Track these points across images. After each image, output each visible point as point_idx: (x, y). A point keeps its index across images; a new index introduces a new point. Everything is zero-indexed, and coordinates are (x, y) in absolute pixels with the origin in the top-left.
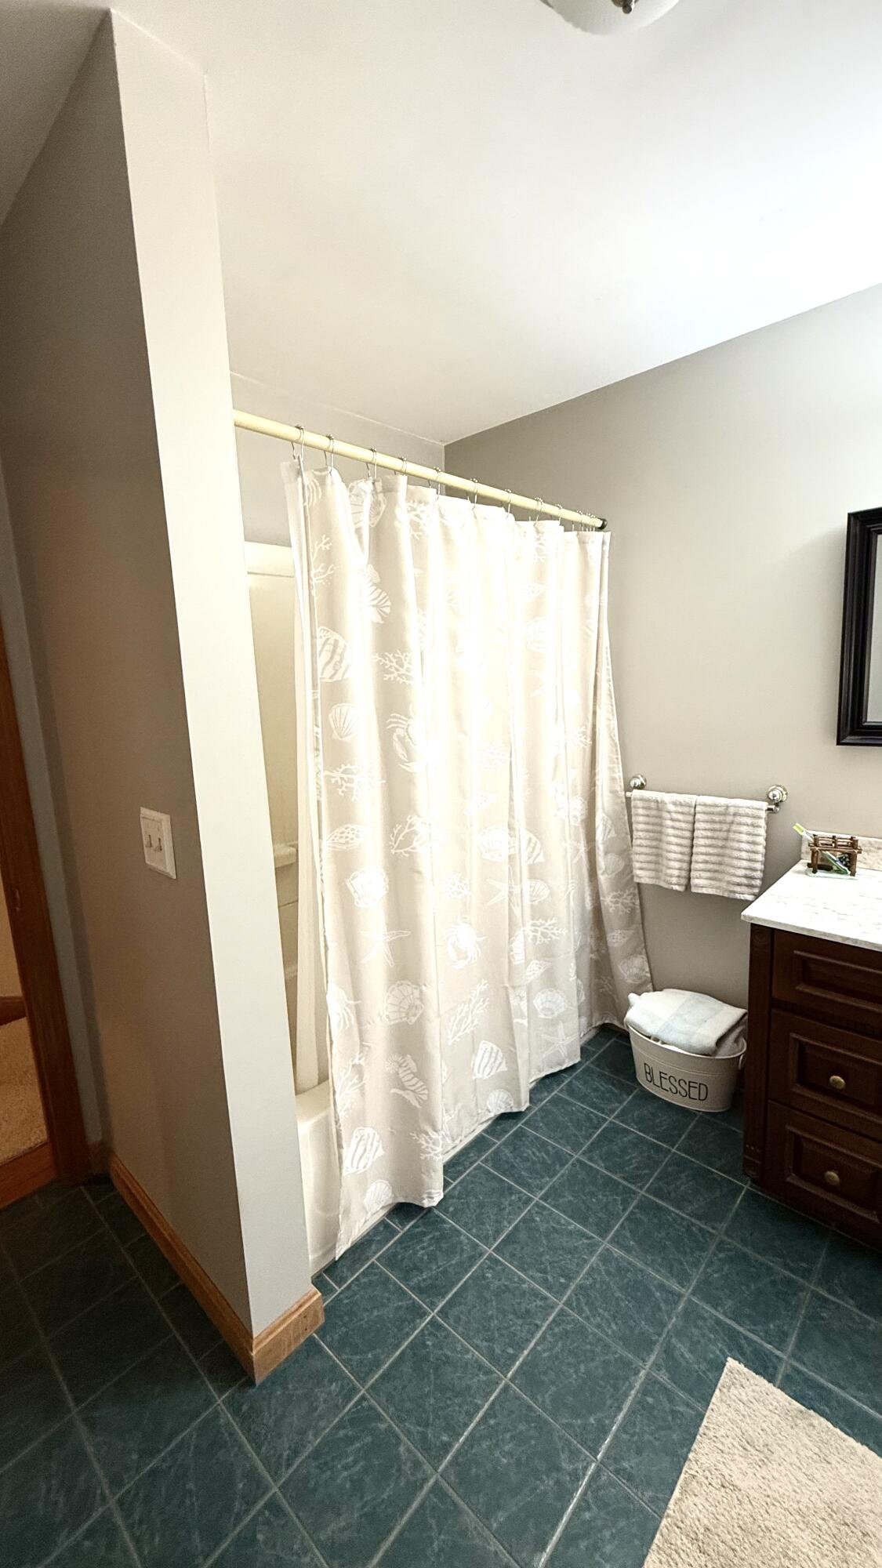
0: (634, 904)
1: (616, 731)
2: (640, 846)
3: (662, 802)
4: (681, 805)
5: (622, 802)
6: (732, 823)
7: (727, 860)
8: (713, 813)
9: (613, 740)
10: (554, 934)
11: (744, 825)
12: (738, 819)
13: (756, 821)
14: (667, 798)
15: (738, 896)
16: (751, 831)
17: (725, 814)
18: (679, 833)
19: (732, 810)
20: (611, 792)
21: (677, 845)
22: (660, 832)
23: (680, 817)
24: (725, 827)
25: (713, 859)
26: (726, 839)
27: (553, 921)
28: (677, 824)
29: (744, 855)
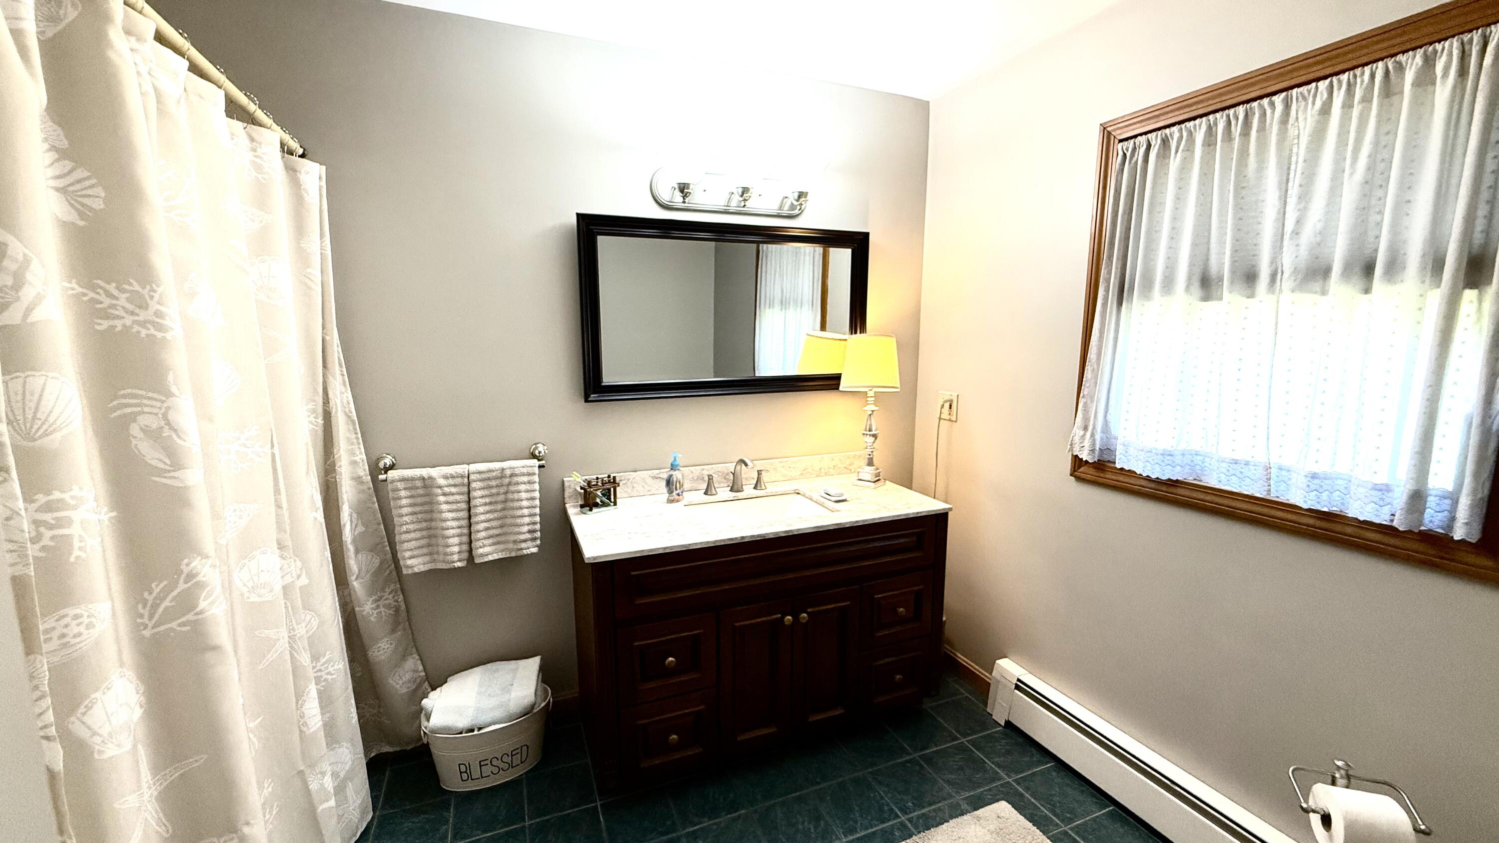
0: (397, 601)
1: (352, 405)
2: (407, 532)
3: (430, 478)
4: (453, 477)
5: (369, 489)
6: (510, 484)
7: (509, 521)
8: (489, 479)
9: (349, 417)
10: (329, 673)
11: (522, 483)
12: (515, 479)
13: (531, 478)
14: (434, 472)
15: (525, 552)
16: (529, 488)
17: (501, 477)
18: (454, 507)
19: (508, 472)
20: (353, 479)
21: (453, 519)
22: (432, 511)
23: (453, 490)
24: (502, 490)
25: (494, 523)
26: (506, 501)
27: (327, 657)
28: (451, 498)
29: (526, 512)
